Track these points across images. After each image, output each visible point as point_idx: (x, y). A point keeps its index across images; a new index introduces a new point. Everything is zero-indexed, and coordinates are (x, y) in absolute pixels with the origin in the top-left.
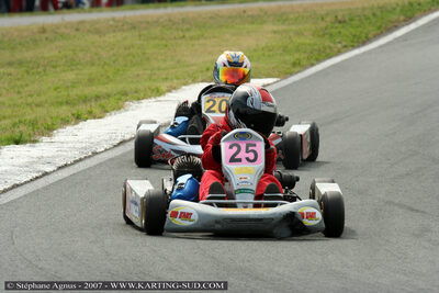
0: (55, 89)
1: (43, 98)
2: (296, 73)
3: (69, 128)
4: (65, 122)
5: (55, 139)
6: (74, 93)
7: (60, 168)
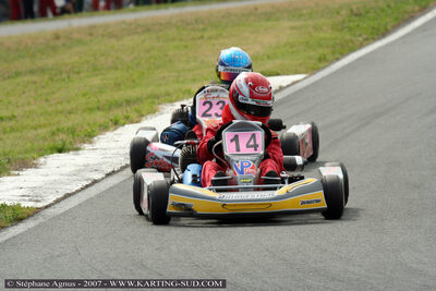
0: (84, 95)
1: (73, 105)
2: (323, 68)
3: (109, 135)
4: (104, 128)
5: (97, 146)
6: (104, 98)
7: (108, 175)
